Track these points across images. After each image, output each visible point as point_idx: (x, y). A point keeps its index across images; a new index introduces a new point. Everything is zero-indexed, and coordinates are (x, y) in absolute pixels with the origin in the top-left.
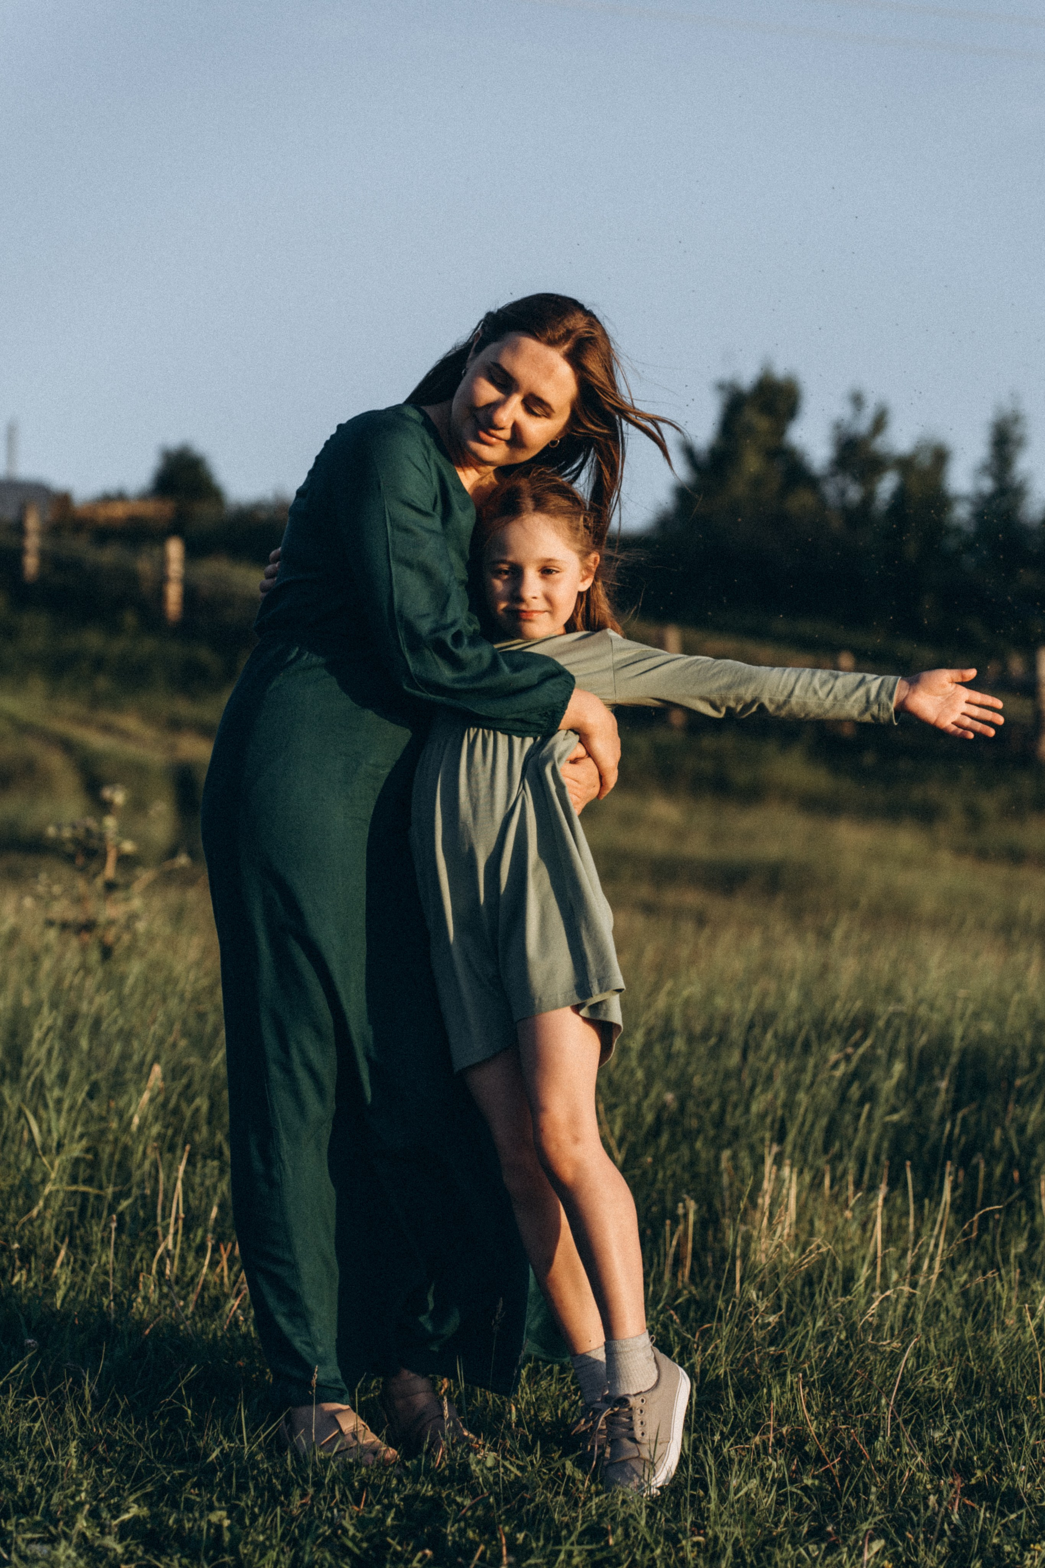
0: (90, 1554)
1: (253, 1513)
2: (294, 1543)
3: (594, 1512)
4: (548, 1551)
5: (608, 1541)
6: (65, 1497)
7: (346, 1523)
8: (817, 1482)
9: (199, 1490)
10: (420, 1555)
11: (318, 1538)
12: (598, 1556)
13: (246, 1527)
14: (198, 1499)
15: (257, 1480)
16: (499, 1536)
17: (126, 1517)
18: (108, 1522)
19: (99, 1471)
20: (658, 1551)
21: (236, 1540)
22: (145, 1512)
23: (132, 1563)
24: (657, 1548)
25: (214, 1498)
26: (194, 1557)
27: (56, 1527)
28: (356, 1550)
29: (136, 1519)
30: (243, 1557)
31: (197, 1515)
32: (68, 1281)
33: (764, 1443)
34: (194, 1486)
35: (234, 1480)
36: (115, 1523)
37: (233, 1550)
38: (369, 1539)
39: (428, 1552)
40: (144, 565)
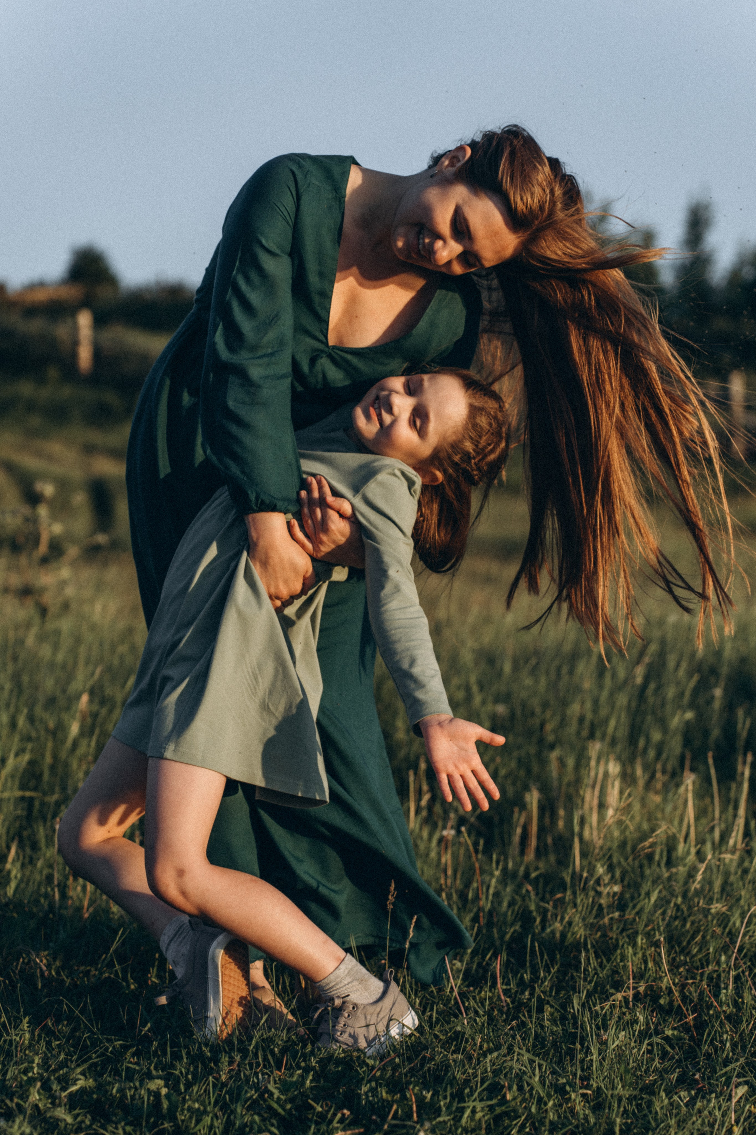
0: (43, 1125)
1: (187, 1080)
2: (225, 1107)
3: (489, 1069)
4: (454, 1109)
5: (504, 1096)
6: (19, 1072)
7: (271, 1087)
8: (676, 1033)
9: (138, 1059)
10: (339, 1115)
11: (246, 1102)
12: (498, 1110)
13: (181, 1093)
14: (137, 1068)
15: (189, 1049)
16: (408, 1096)
17: (74, 1088)
18: (58, 1094)
19: (49, 1044)
20: (551, 1103)
21: (173, 1109)
22: (91, 1082)
23: (81, 1132)
24: (549, 1100)
25: (152, 1068)
26: (136, 1123)
27: (12, 1100)
28: (280, 1111)
29: (83, 1091)
30: (180, 1123)
31: (137, 1084)
32: (19, 876)
33: (626, 999)
34: (133, 1055)
35: (169, 1049)
36: (64, 1094)
37: (172, 1116)
38: (291, 1100)
39: (345, 1111)
40: (61, 331)
